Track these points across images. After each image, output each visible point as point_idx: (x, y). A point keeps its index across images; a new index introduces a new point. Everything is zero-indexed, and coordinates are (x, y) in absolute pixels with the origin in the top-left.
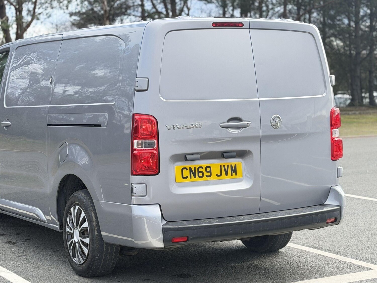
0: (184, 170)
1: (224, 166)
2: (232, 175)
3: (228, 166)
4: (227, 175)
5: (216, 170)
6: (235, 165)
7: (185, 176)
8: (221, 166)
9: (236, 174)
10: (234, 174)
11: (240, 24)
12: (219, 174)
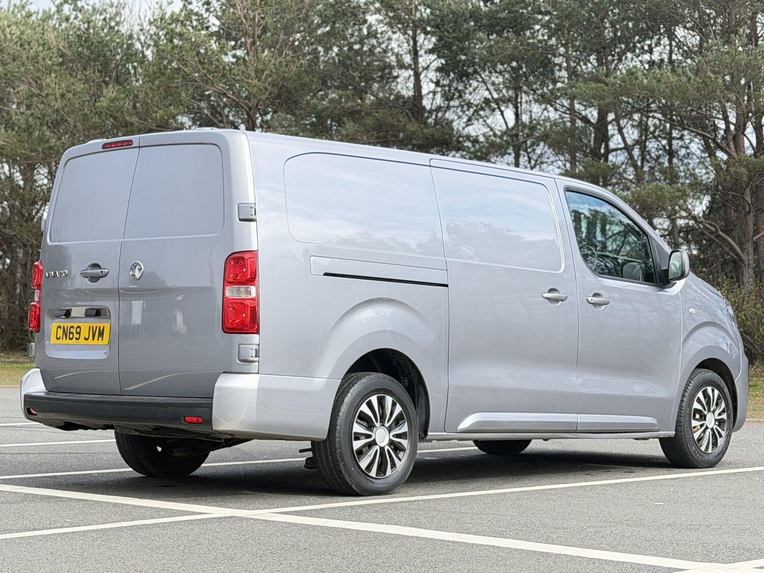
0: (59, 329)
1: (93, 327)
2: (98, 340)
3: (96, 327)
4: (93, 339)
5: (84, 333)
6: (104, 327)
7: (58, 337)
8: (90, 327)
9: (102, 340)
10: (100, 338)
11: (129, 143)
12: (87, 337)
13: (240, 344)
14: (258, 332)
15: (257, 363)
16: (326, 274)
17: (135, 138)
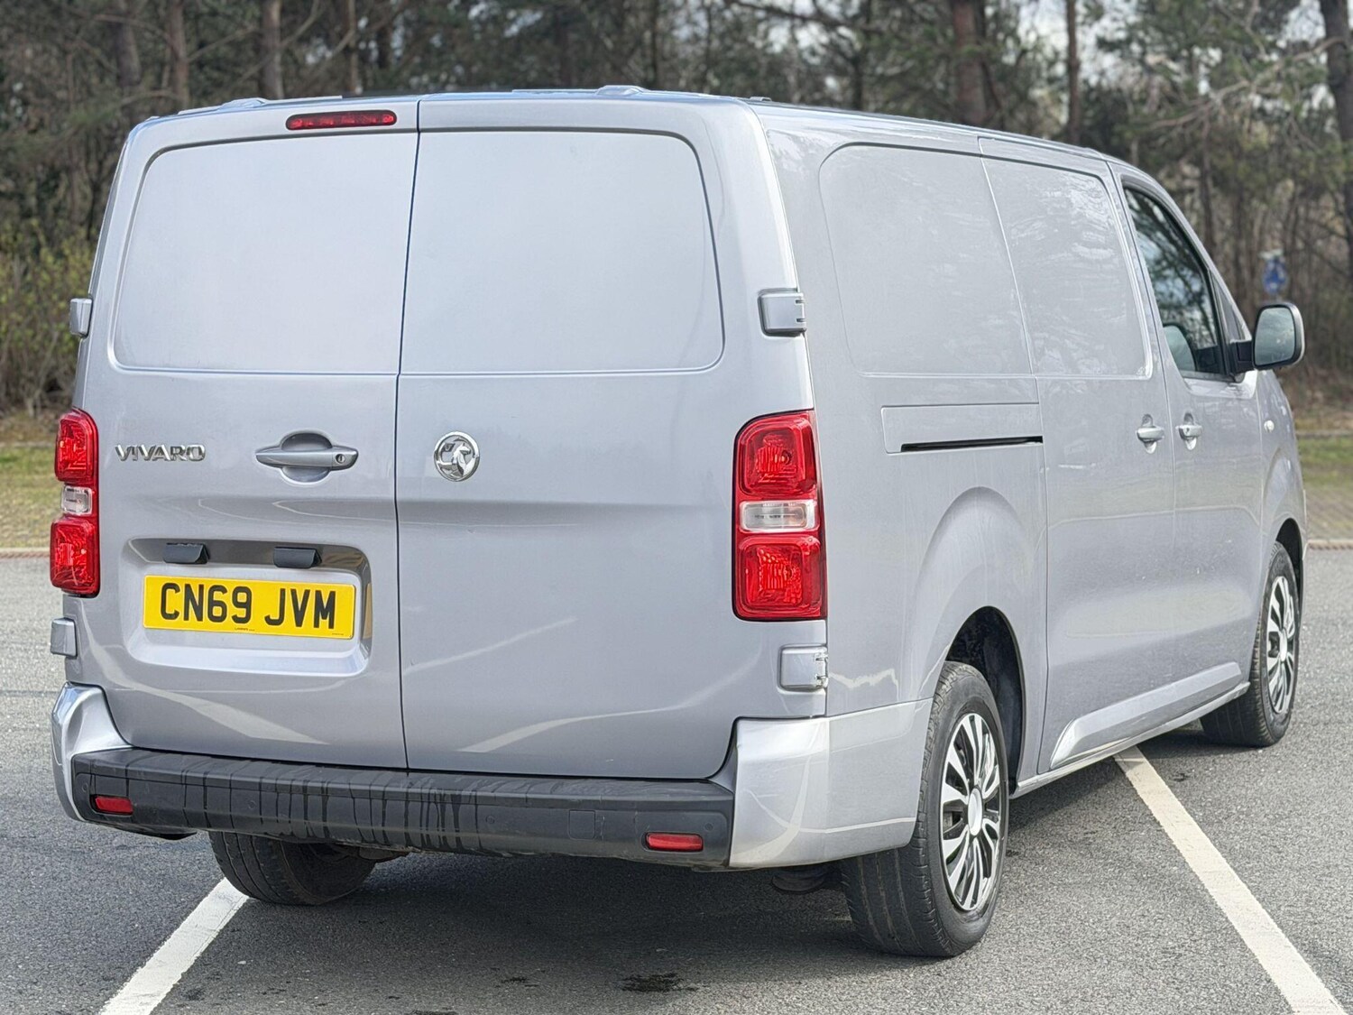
0: (170, 592)
1: (294, 592)
2: (317, 625)
3: (307, 593)
4: (299, 623)
6: (332, 595)
7: (169, 610)
8: (283, 592)
9: (331, 626)
10: (324, 623)
11: (383, 120)
12: (275, 616)
13: (783, 648)
14: (823, 616)
15: (822, 692)
16: (906, 448)
17: (402, 106)
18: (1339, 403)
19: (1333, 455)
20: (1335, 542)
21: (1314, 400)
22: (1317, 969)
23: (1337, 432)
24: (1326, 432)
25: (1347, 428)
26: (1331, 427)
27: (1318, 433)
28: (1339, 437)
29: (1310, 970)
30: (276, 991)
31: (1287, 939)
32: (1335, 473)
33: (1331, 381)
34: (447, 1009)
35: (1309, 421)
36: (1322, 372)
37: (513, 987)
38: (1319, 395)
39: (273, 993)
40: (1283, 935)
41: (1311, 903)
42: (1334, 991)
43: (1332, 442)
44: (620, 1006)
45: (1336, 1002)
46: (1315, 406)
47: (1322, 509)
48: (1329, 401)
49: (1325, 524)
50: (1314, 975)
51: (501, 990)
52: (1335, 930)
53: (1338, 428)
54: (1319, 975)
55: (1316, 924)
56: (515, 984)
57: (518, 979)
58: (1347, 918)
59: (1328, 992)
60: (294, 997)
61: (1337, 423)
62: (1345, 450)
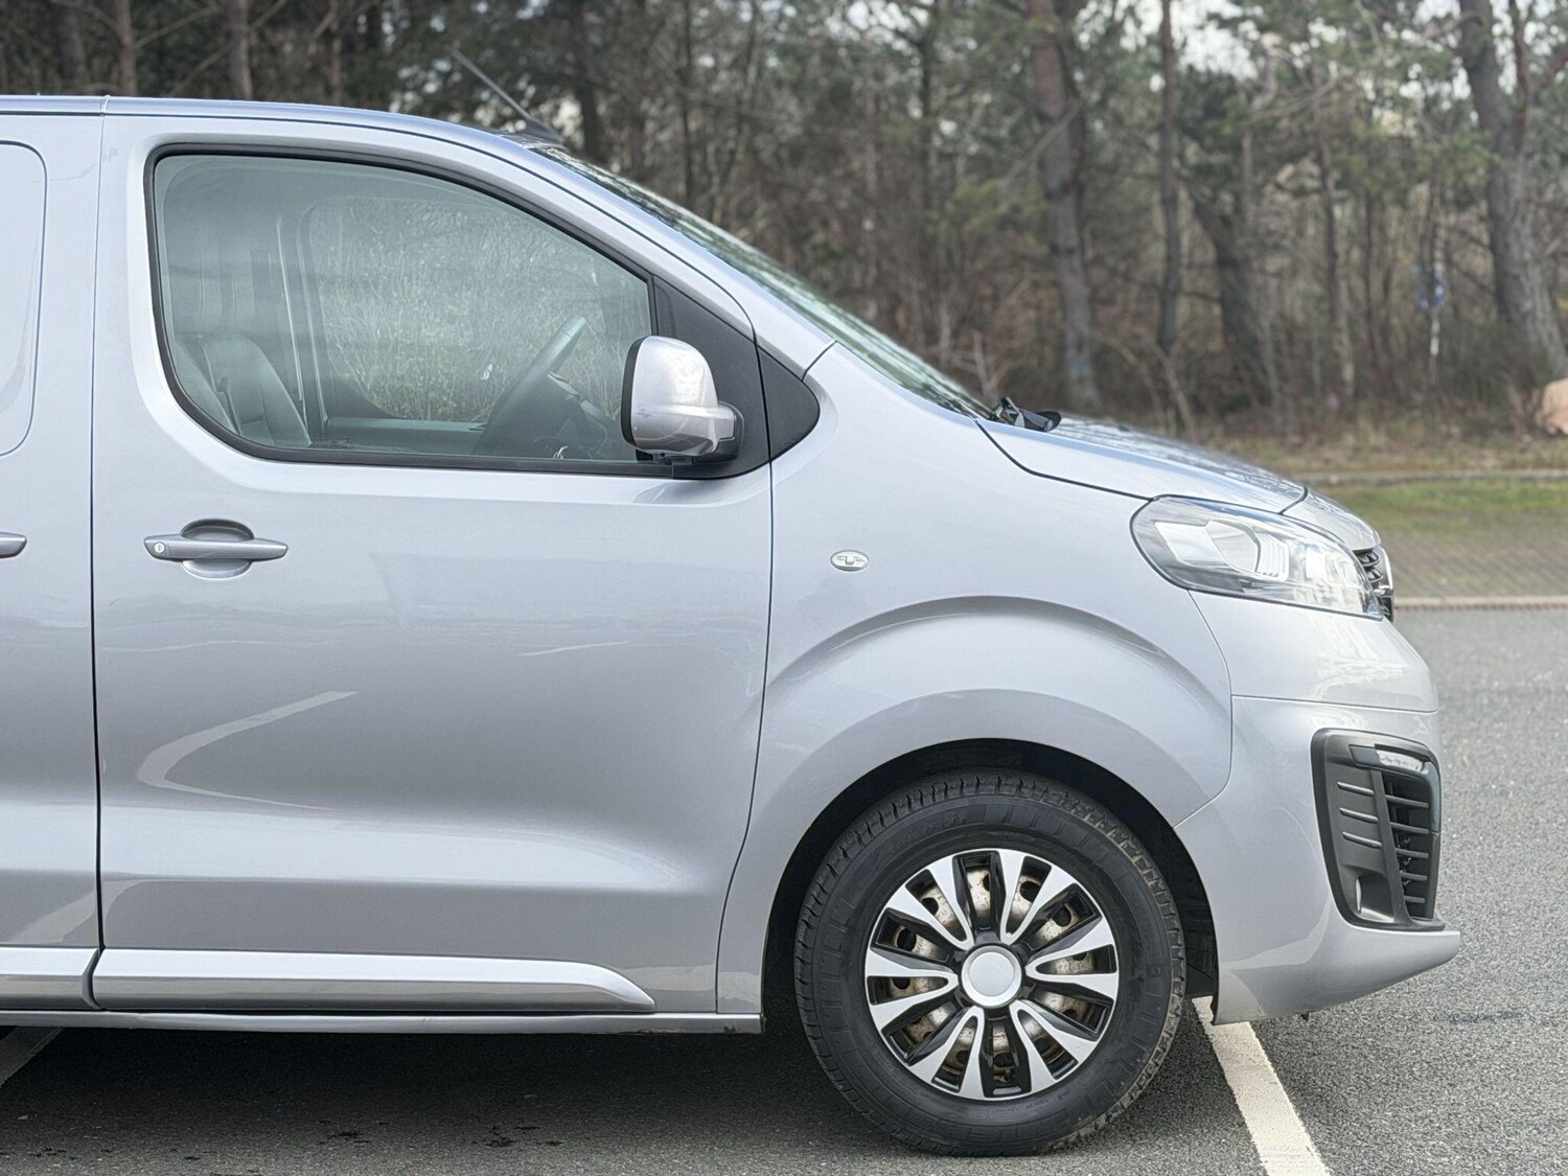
18: (1477, 439)
19: (1463, 500)
20: (1452, 601)
21: (1449, 436)
22: (1303, 1109)
23: (1469, 473)
24: (1457, 473)
25: (1483, 469)
26: (1465, 467)
27: (1448, 474)
28: (1473, 479)
29: (1293, 1111)
30: (53, 1152)
31: (1275, 1075)
32: (1464, 521)
33: (1469, 414)
34: (252, 1172)
35: (1439, 461)
36: (1460, 403)
37: (340, 1144)
38: (1455, 430)
39: (49, 1155)
40: (1272, 1069)
41: (1315, 1031)
42: (1314, 1137)
43: (1465, 484)
44: (461, 1166)
45: (1313, 1150)
46: (1450, 443)
47: (1442, 562)
48: (1466, 437)
49: (1444, 581)
50: (1295, 1117)
51: (324, 1147)
52: (1335, 1063)
53: (1473, 468)
54: (1302, 1117)
55: (1314, 1055)
56: (343, 1140)
57: (349, 1134)
58: (1353, 1048)
59: (1307, 1137)
60: (73, 1159)
61: (1472, 463)
62: (1478, 494)
